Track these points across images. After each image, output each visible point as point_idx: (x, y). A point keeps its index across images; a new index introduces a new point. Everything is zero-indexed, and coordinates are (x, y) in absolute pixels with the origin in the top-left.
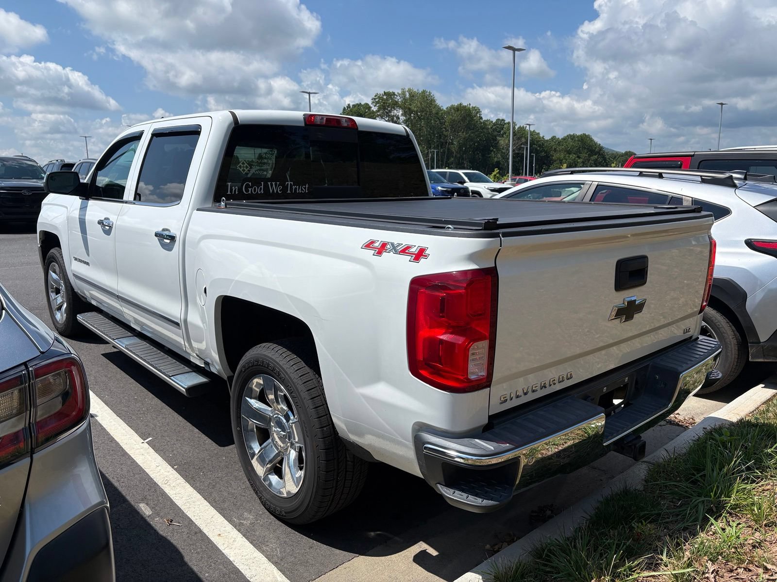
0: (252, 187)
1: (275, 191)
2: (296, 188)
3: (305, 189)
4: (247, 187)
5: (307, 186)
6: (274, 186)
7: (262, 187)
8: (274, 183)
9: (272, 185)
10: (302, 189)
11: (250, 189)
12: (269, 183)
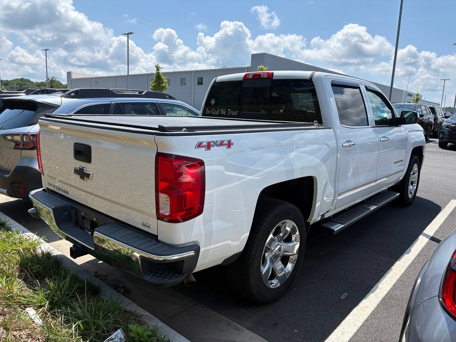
0: (214, 111)
1: (223, 113)
2: (232, 113)
3: (236, 113)
4: (213, 111)
5: (237, 112)
6: (223, 111)
7: (218, 111)
8: (223, 110)
9: (222, 110)
10: (235, 114)
11: (214, 112)
12: (221, 110)
